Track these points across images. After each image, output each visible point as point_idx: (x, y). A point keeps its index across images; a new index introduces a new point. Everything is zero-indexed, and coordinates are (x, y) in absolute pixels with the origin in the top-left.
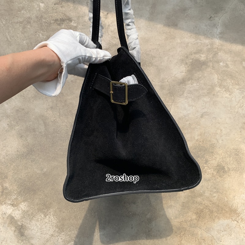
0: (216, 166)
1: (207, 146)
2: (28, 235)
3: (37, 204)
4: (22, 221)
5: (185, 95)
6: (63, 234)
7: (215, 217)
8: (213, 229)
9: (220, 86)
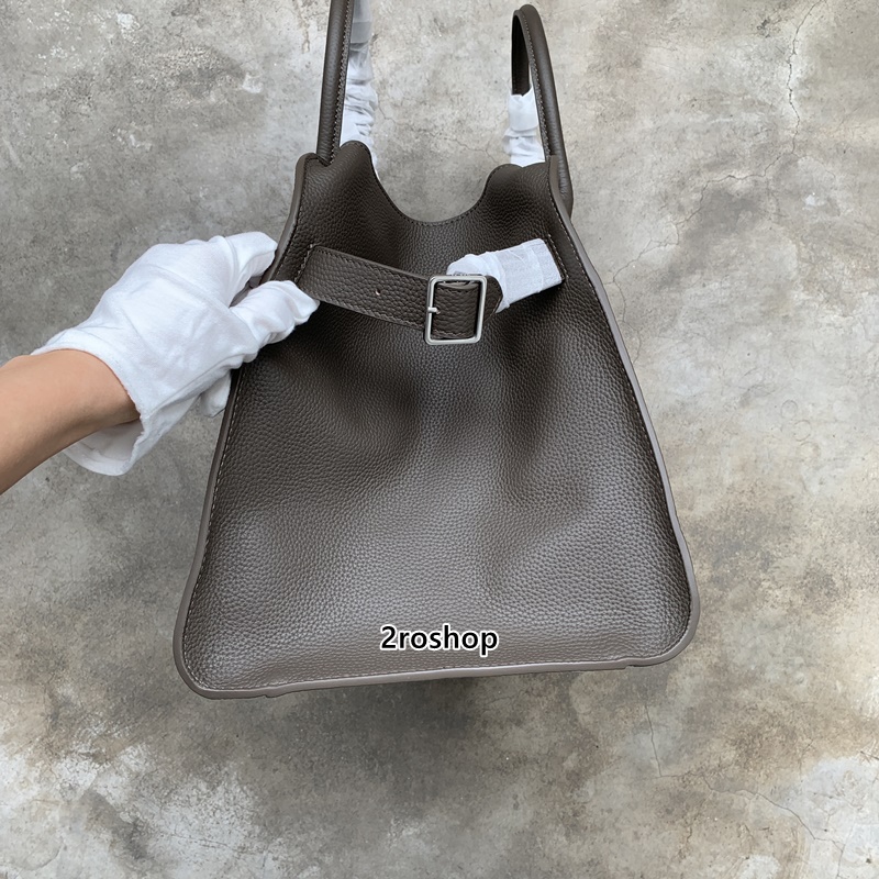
0: (803, 574)
1: (766, 506)
2: (158, 855)
3: (181, 749)
4: (135, 809)
5: (681, 326)
6: (280, 844)
7: (804, 751)
8: (797, 792)
9: (809, 283)
